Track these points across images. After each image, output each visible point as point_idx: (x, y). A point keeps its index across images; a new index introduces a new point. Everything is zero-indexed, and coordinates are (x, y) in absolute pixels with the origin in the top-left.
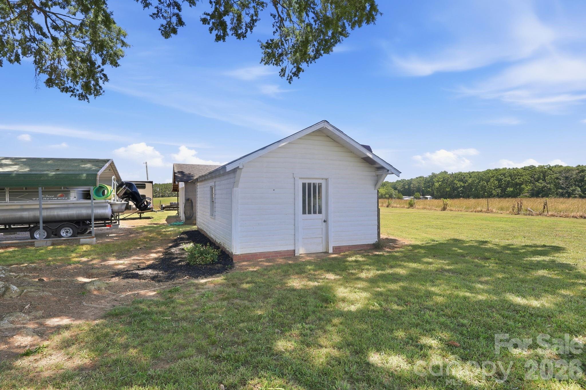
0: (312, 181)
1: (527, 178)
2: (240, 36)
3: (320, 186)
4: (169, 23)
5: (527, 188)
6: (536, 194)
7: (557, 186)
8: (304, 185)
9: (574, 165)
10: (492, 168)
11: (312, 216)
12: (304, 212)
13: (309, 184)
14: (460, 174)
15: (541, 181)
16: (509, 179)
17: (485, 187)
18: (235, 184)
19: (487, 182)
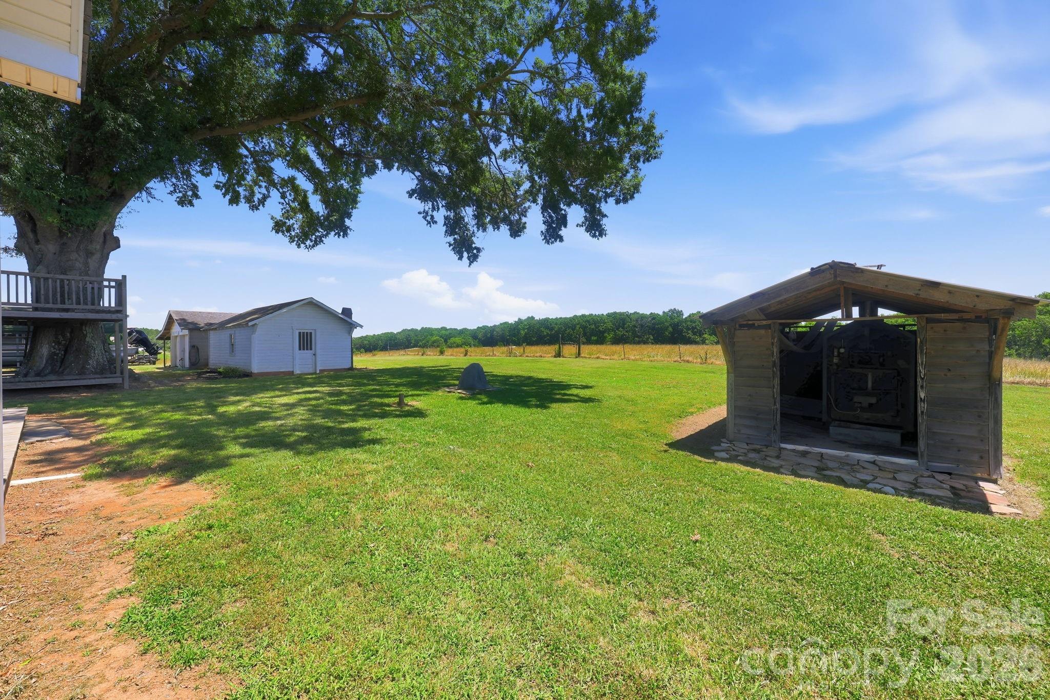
0: (305, 331)
1: (609, 325)
2: (254, 208)
3: (311, 333)
4: (185, 196)
5: (609, 336)
6: (618, 341)
7: (635, 335)
8: (300, 333)
9: (647, 312)
10: (579, 313)
11: (306, 351)
12: (300, 349)
13: (304, 333)
14: (547, 320)
15: (621, 329)
16: (593, 327)
17: (571, 335)
18: (254, 332)
19: (573, 330)
